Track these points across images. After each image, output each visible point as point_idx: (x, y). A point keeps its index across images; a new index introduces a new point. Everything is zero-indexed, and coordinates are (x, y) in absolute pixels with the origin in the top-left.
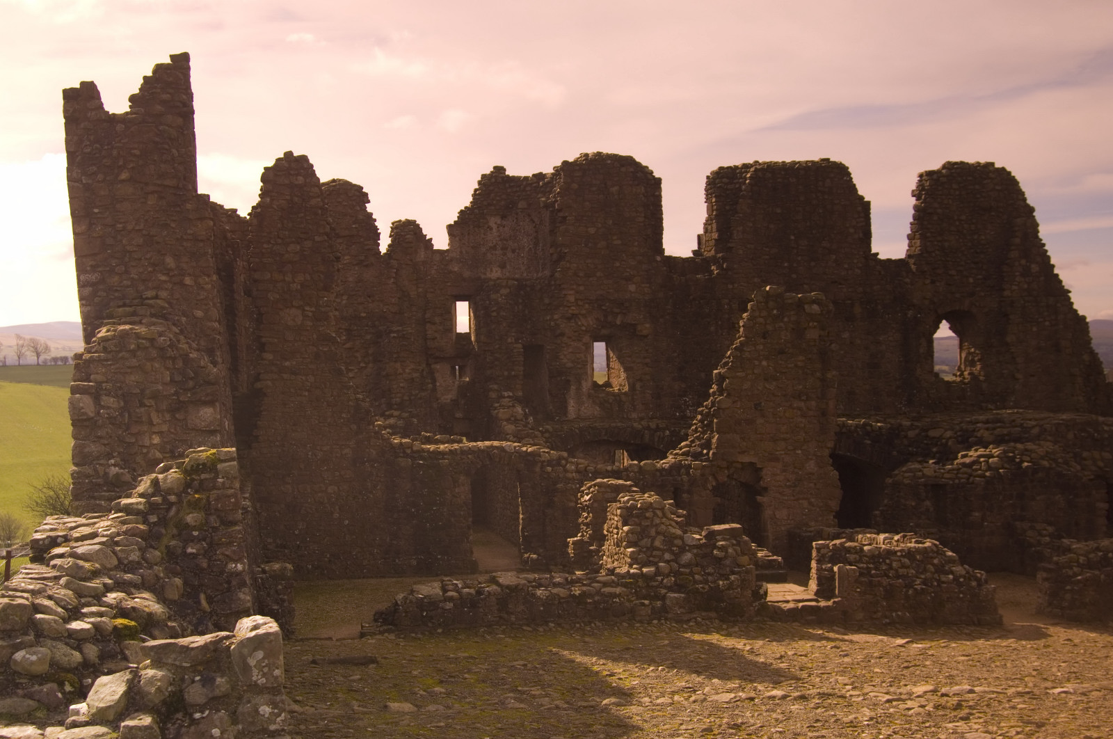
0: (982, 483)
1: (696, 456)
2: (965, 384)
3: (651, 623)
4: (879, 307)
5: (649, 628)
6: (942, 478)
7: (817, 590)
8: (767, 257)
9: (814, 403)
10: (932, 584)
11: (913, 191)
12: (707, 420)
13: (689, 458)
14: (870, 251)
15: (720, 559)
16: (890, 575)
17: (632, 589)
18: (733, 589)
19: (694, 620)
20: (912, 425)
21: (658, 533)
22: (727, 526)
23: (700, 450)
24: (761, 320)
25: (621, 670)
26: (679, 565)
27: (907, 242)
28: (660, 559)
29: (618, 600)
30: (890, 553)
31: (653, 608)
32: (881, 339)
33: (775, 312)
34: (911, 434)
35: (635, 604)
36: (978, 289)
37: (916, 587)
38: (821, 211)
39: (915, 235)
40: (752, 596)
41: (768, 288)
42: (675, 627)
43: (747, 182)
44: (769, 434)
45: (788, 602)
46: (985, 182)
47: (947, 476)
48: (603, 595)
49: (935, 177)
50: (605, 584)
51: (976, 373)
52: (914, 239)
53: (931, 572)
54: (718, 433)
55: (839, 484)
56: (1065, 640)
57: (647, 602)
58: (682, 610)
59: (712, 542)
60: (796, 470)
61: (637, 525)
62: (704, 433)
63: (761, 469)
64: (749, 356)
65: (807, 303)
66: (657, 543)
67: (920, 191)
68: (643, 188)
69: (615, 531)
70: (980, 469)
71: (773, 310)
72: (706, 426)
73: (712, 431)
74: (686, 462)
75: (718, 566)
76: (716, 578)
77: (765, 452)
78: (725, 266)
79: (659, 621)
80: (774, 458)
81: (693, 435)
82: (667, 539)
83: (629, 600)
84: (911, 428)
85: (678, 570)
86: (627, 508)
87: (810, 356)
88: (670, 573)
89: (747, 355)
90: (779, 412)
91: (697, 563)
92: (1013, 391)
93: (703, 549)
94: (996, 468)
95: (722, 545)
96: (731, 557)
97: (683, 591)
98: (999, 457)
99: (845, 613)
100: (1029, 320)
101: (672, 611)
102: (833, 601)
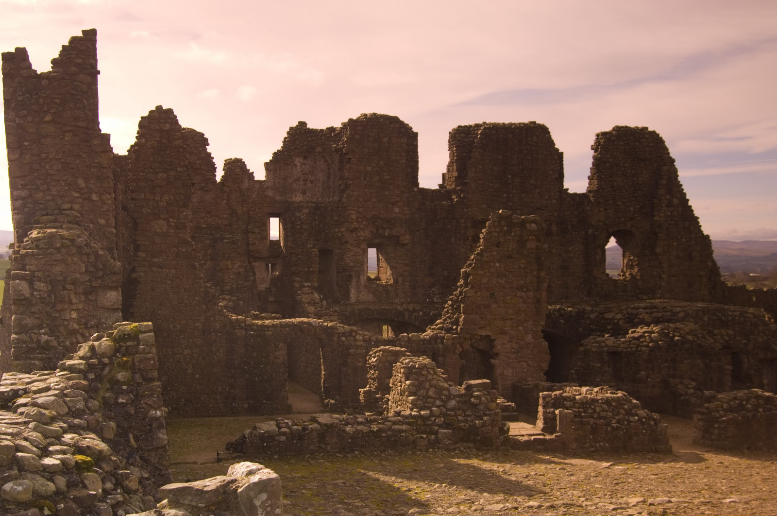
0: (647, 351)
1: (449, 330)
2: (626, 281)
3: (428, 451)
4: (569, 227)
5: (427, 455)
6: (619, 347)
7: (544, 427)
8: (492, 190)
9: (531, 294)
10: (624, 423)
11: (592, 146)
12: (456, 305)
13: (443, 332)
14: (563, 187)
15: (476, 405)
16: (595, 416)
17: (414, 426)
18: (486, 427)
19: (458, 449)
20: (592, 309)
21: (431, 386)
22: (480, 381)
23: (451, 326)
24: (496, 234)
25: (415, 487)
26: (447, 409)
27: (587, 181)
28: (433, 405)
29: (404, 434)
30: (594, 401)
31: (429, 440)
32: (570, 249)
33: (505, 228)
34: (592, 316)
35: (417, 437)
36: (636, 215)
38: (529, 158)
39: (593, 177)
40: (499, 431)
41: (500, 211)
42: (445, 454)
43: (479, 136)
44: (500, 315)
45: (523, 436)
46: (642, 140)
47: (622, 346)
48: (393, 430)
49: (608, 136)
50: (395, 423)
51: (634, 274)
52: (593, 179)
53: (623, 415)
54: (464, 314)
55: (549, 351)
56: (718, 463)
57: (425, 436)
58: (450, 442)
59: (470, 392)
60: (519, 341)
61: (416, 380)
62: (453, 314)
63: (494, 340)
64: (487, 260)
65: (528, 223)
66: (431, 393)
67: (598, 146)
68: (405, 140)
69: (399, 384)
70: (645, 341)
71: (504, 227)
72: (455, 309)
73: (460, 313)
74: (441, 335)
75: (474, 410)
76: (473, 418)
77: (497, 328)
78: (462, 196)
79: (433, 450)
80: (503, 333)
81: (445, 315)
82: (437, 390)
83: (412, 435)
84: (592, 312)
85: (446, 413)
86: (408, 368)
87: (529, 260)
88: (440, 415)
89: (485, 259)
90: (507, 299)
91: (460, 408)
92: (660, 287)
93: (464, 397)
94: (656, 340)
95: (477, 395)
96: (483, 404)
97: (450, 428)
98: (658, 333)
99: (564, 444)
100: (672, 237)
101: (442, 443)
102: (555, 435)
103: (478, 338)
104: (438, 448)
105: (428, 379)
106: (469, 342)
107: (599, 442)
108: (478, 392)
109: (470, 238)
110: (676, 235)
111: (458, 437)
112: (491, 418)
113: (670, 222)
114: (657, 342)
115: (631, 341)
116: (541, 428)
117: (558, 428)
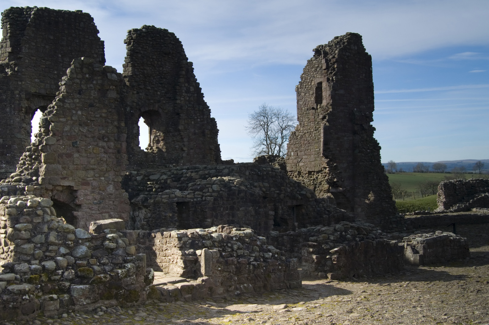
0: (212, 200)
2: (154, 153)
3: (62, 317)
7: (184, 272)
9: (112, 144)
11: (125, 40)
12: (35, 155)
13: (22, 183)
15: (112, 250)
17: (37, 284)
18: (130, 276)
19: (99, 309)
20: (138, 173)
21: (50, 229)
22: (110, 221)
23: (29, 177)
24: (78, 81)
26: (76, 257)
28: (56, 254)
29: (27, 297)
30: (229, 238)
31: (61, 302)
33: (87, 76)
34: (139, 178)
35: (44, 300)
36: (162, 99)
37: (252, 263)
39: (128, 65)
40: (144, 282)
41: (82, 58)
42: (86, 318)
43: (32, 17)
44: (82, 165)
45: (165, 284)
47: (188, 196)
48: (10, 292)
50: (9, 282)
51: (160, 147)
54: (45, 163)
57: (55, 296)
58: (88, 301)
59: (102, 235)
60: (100, 192)
61: (28, 223)
62: (32, 164)
63: (76, 191)
64: (69, 107)
65: (109, 72)
66: (52, 238)
67: (130, 40)
71: (86, 74)
72: (34, 159)
73: (40, 162)
74: (20, 186)
75: (111, 256)
76: (111, 267)
77: (80, 178)
78: (16, 69)
79: (68, 315)
80: (86, 183)
81: (22, 168)
82: (60, 234)
83: (38, 297)
84: (138, 175)
85: (75, 263)
86: (17, 207)
87: (110, 110)
88: (68, 266)
89: (67, 105)
90: (90, 149)
91: (92, 255)
92: (182, 158)
93: (94, 242)
94: (217, 191)
95: (112, 236)
96: (121, 247)
97: (85, 282)
98: (218, 184)
99: (211, 289)
100: (190, 117)
101: (78, 303)
102: (201, 280)
103: (60, 188)
104: (74, 311)
105: (45, 220)
106: (50, 193)
107: (243, 284)
108: (111, 233)
109: (23, 109)
110: (194, 116)
111: (98, 294)
112: (135, 264)
113: (189, 105)
114: (218, 192)
115: (195, 192)
116: (179, 273)
117: (203, 270)
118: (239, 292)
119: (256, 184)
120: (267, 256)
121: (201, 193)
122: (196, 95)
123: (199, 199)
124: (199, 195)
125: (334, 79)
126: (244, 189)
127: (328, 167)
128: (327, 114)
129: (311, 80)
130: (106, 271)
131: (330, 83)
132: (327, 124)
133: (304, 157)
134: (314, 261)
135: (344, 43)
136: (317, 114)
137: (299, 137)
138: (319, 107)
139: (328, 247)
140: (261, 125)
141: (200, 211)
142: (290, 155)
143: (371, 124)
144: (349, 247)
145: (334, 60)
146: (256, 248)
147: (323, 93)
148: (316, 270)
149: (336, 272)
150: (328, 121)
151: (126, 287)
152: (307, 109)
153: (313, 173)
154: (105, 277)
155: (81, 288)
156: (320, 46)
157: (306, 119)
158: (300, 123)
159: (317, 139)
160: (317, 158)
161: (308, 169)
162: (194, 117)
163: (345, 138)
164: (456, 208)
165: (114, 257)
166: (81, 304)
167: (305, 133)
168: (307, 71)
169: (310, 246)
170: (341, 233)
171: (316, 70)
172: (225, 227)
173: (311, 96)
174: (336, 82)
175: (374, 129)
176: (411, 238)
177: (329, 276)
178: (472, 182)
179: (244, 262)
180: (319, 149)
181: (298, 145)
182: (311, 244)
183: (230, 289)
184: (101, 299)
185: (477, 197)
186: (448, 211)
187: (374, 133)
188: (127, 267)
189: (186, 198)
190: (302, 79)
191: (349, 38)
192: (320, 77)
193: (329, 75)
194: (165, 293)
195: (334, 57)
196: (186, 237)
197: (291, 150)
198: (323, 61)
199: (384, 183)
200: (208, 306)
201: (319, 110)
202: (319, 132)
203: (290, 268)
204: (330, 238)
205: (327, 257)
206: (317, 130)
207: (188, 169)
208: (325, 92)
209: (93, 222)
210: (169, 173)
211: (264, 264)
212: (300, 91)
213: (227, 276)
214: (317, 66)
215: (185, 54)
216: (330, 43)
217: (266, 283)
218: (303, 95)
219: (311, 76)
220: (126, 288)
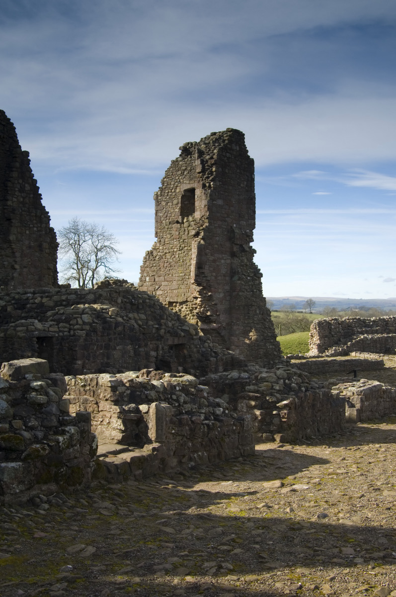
22: (28, 361)
37: (204, 422)
53: (206, 406)
59: (23, 382)
92: (13, 278)
93: (11, 393)
94: (89, 322)
95: (41, 385)
96: (54, 402)
97: (14, 457)
98: (88, 314)
99: (163, 461)
100: (24, 224)
101: (9, 491)
102: (151, 448)
104: (4, 504)
107: (197, 452)
108: (36, 380)
110: (29, 223)
111: (34, 475)
112: (79, 427)
113: (23, 209)
114: (90, 324)
115: (58, 324)
116: (116, 438)
117: (152, 434)
118: (193, 463)
119: (131, 315)
120: (218, 412)
121: (68, 326)
122: (32, 196)
123: (65, 333)
124: (65, 327)
125: (212, 186)
126: (122, 321)
127: (200, 296)
128: (202, 230)
129: (176, 185)
130: (38, 439)
131: (206, 190)
132: (202, 242)
133: (163, 284)
134: (256, 418)
135: (224, 141)
136: (183, 229)
137: (157, 257)
138: (185, 220)
139: (274, 399)
140: (71, 245)
141: (67, 349)
142: (144, 280)
143: (250, 245)
144: (298, 399)
145: (213, 161)
146: (203, 401)
147: (196, 203)
148: (260, 430)
149: (286, 432)
150: (203, 239)
151: (68, 462)
152: (170, 223)
153: (174, 304)
154: (44, 449)
155: (13, 467)
156: (188, 143)
157: (168, 235)
158: (159, 240)
159: (181, 261)
160: (181, 286)
161: (168, 299)
162: (30, 225)
163: (223, 261)
164: (333, 352)
165: (45, 416)
166: (12, 492)
167: (166, 253)
168: (171, 174)
169: (251, 398)
170: (284, 381)
171: (182, 174)
172: (151, 371)
173: (174, 206)
174: (214, 190)
175: (255, 251)
176: (343, 388)
177: (278, 437)
178: (348, 321)
179: (199, 422)
180: (184, 274)
181: (155, 268)
182: (253, 396)
183: (184, 459)
184: (38, 483)
185: (355, 339)
186: (323, 355)
187: (254, 256)
188: (68, 432)
189: (49, 331)
190: (163, 184)
191: (230, 136)
192: (188, 182)
193: (205, 180)
194: (112, 469)
195: (212, 158)
196: (122, 386)
197: (145, 274)
198: (198, 162)
199: (267, 318)
200: (173, 487)
201: (186, 224)
202: (184, 253)
203: (245, 428)
204: (274, 387)
205: (274, 412)
206: (182, 249)
207: (34, 293)
208: (198, 202)
209: (6, 363)
210: (7, 298)
211: (218, 424)
212: (160, 199)
213: (181, 442)
214: (184, 168)
215: (18, 140)
216: (204, 140)
217: (221, 449)
218: (164, 204)
219: (176, 181)
220: (68, 464)
